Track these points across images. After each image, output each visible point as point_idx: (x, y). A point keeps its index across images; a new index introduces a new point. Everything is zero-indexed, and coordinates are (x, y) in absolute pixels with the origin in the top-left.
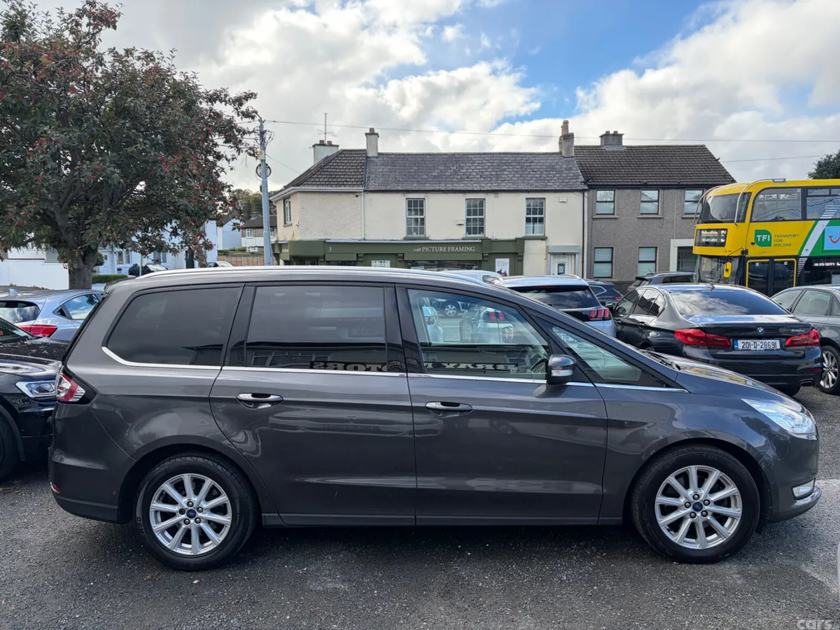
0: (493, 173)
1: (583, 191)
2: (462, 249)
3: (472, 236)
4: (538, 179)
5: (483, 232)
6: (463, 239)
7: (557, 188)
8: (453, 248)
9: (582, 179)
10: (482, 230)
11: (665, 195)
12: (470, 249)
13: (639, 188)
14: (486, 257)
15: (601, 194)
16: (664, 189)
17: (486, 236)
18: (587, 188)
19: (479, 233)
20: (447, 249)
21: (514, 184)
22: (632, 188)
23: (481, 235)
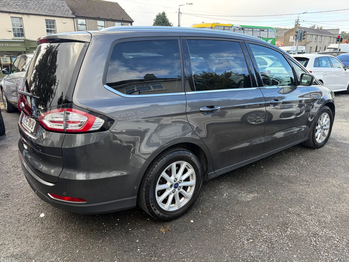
0: (23, 4)
1: (73, 18)
2: (13, 45)
3: (17, 38)
4: (49, 10)
5: (24, 36)
6: (13, 40)
7: (60, 16)
8: (8, 45)
9: (71, 12)
10: (23, 35)
11: (107, 23)
12: (18, 45)
13: (96, 19)
14: (28, 49)
15: (80, 21)
16: (106, 21)
17: (26, 38)
18: (75, 17)
19: (22, 37)
20: (4, 45)
21: (37, 11)
22: (93, 19)
23: (23, 38)
